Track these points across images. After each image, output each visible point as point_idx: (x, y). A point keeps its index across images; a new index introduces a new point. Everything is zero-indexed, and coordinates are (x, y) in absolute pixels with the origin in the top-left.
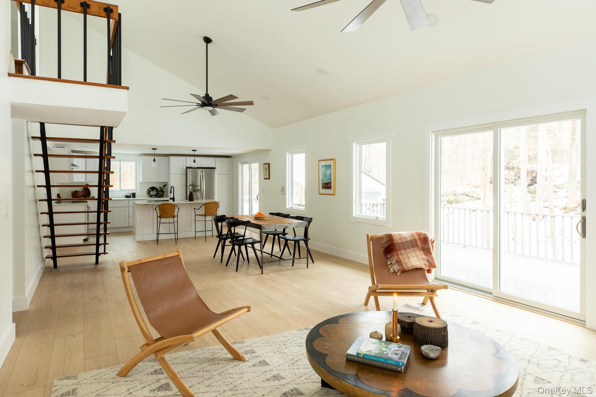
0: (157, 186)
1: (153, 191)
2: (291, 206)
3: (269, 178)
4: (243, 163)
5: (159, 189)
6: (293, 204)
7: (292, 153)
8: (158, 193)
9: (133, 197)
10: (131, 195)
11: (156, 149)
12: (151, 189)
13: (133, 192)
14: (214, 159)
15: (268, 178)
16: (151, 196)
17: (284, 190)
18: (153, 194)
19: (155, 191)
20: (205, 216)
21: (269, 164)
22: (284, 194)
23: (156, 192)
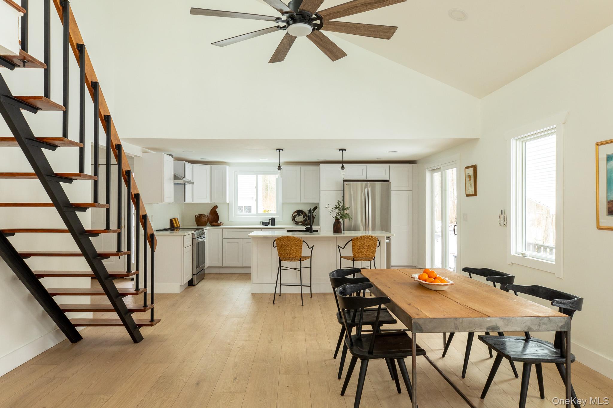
0: (305, 209)
1: (300, 215)
2: (520, 250)
3: (475, 194)
4: (433, 171)
5: (307, 213)
6: (526, 245)
7: (524, 140)
8: (306, 220)
9: (271, 225)
10: (269, 221)
11: (282, 150)
12: (296, 214)
13: (272, 217)
14: (387, 166)
15: (473, 193)
16: (297, 223)
17: (505, 217)
18: (299, 221)
19: (303, 216)
20: (354, 260)
21: (475, 167)
22: (505, 225)
23: (304, 218)
